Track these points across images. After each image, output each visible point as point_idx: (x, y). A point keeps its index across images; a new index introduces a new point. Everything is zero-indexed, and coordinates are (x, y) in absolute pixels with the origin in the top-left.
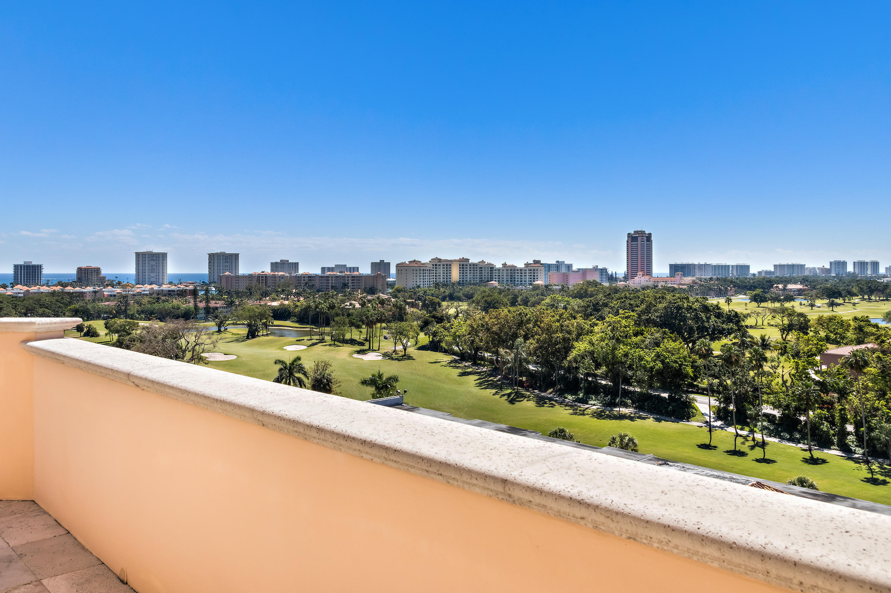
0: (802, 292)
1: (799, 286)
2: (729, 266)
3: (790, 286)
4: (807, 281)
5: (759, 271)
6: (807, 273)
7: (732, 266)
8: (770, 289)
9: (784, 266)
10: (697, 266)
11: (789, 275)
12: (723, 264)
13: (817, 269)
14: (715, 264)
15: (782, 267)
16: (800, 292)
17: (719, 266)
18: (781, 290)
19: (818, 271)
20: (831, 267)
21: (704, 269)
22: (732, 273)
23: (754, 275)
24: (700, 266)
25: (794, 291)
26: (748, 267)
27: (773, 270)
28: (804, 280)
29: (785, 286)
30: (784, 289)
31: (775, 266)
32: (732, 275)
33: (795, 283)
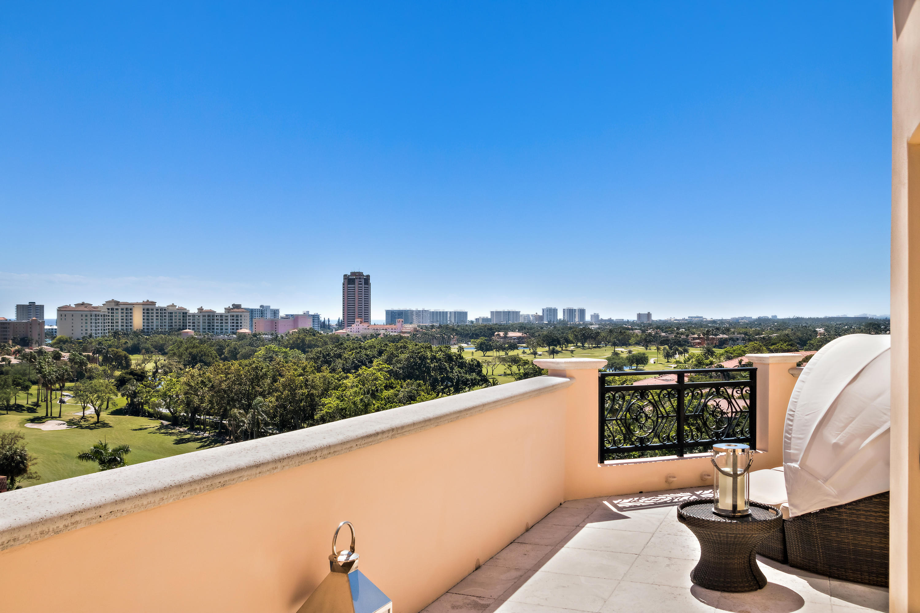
0: (522, 339)
1: (519, 334)
2: (447, 312)
3: (511, 334)
4: (525, 328)
5: (477, 318)
6: (521, 320)
7: (450, 313)
8: (491, 337)
9: (500, 312)
10: (415, 312)
11: (505, 322)
12: (441, 310)
13: (531, 316)
14: (433, 311)
15: (498, 313)
16: (520, 340)
17: (437, 312)
18: (502, 338)
19: (531, 318)
20: (543, 314)
21: (421, 316)
22: (450, 321)
23: (472, 322)
24: (418, 313)
25: (514, 339)
26: (465, 314)
27: (489, 317)
28: (521, 328)
29: (506, 334)
30: (505, 337)
31: (492, 313)
32: (451, 321)
33: (513, 331)
